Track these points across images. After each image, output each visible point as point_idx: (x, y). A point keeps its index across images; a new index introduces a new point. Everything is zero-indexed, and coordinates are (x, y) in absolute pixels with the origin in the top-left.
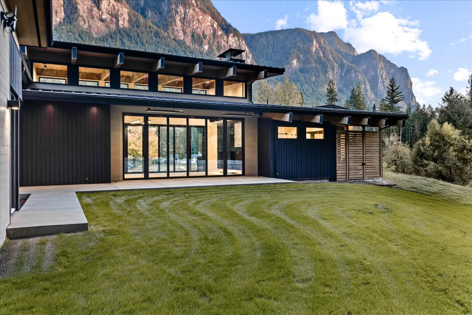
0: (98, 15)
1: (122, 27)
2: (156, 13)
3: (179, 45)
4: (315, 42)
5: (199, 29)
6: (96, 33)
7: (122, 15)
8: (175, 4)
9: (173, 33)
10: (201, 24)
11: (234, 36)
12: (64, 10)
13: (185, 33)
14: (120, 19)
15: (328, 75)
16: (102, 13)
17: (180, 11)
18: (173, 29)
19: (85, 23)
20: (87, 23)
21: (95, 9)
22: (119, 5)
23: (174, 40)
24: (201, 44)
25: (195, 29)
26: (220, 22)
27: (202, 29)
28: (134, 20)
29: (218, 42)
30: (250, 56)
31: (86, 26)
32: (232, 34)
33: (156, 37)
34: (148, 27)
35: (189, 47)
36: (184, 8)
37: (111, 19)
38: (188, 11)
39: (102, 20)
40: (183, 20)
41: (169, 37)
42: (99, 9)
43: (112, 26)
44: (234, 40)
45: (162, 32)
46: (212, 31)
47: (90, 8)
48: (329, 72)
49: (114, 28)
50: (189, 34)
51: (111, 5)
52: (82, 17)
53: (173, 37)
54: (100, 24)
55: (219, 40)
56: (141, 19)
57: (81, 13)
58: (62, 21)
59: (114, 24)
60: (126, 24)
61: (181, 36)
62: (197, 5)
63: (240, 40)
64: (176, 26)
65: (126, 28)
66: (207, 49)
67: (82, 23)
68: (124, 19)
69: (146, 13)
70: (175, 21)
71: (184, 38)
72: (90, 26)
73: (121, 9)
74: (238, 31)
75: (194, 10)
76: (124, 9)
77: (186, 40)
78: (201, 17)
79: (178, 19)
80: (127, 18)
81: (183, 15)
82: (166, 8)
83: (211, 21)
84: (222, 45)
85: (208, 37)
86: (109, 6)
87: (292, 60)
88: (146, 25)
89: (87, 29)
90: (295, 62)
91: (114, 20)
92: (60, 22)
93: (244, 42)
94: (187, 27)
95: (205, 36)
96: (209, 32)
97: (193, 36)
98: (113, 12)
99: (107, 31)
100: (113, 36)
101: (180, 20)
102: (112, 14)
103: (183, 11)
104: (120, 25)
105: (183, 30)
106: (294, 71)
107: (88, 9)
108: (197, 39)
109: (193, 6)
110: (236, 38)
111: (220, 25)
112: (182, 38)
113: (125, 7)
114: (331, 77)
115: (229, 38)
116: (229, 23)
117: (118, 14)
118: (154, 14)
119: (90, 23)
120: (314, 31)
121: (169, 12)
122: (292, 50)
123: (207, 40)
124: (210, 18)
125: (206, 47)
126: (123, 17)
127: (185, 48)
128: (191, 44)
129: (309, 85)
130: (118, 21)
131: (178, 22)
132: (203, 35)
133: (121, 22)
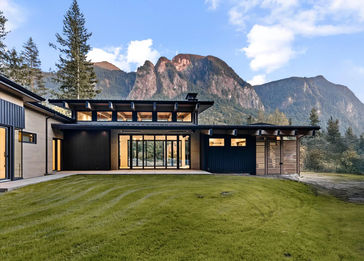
0: (172, 87)
1: (184, 91)
2: (202, 82)
3: (214, 97)
4: (305, 84)
5: (226, 87)
6: (171, 96)
7: (184, 85)
8: (212, 74)
9: (211, 91)
10: (227, 84)
11: (247, 88)
12: (157, 87)
13: (217, 90)
14: (183, 87)
15: (316, 105)
16: (174, 86)
17: (215, 78)
18: (211, 89)
19: (166, 92)
20: (167, 92)
21: (171, 84)
22: (182, 80)
23: (212, 94)
24: (227, 96)
25: (223, 87)
26: (239, 81)
27: (228, 86)
28: (190, 87)
29: (237, 93)
30: (258, 98)
31: (166, 94)
32: (246, 87)
33: (201, 95)
34: (197, 89)
35: (220, 98)
36: (217, 76)
37: (179, 88)
38: (219, 77)
39: (174, 89)
40: (217, 83)
41: (209, 93)
42: (173, 84)
43: (179, 92)
44: (247, 90)
45: (205, 91)
46: (234, 87)
47: (168, 84)
48: (317, 103)
49: (180, 92)
50: (220, 90)
51: (178, 81)
52: (165, 89)
53: (211, 93)
54: (173, 91)
55: (238, 91)
56: (194, 86)
57: (164, 87)
58: (156, 92)
59: (180, 91)
60: (186, 90)
61: (215, 92)
62: (224, 73)
63: (252, 90)
64: (213, 87)
65: (186, 92)
66: (230, 98)
67: (164, 92)
68: (185, 87)
69: (196, 82)
70: (212, 84)
71: (217, 93)
72: (168, 93)
73: (183, 82)
74: (250, 85)
75: (223, 76)
76: (185, 82)
77: (218, 94)
78: (227, 80)
79: (214, 82)
80: (186, 86)
81: (217, 80)
82: (207, 78)
83: (233, 81)
84: (240, 94)
85: (231, 91)
86: (177, 81)
87: (288, 97)
88: (196, 89)
89: (167, 95)
90: (290, 99)
91: (180, 88)
92: (155, 93)
93: (254, 91)
94: (219, 87)
95: (229, 91)
96: (231, 88)
97: (222, 91)
98: (180, 84)
99: (176, 94)
100: (179, 96)
101: (215, 83)
102: (179, 85)
103: (216, 78)
104: (183, 90)
105: (216, 89)
106: (289, 104)
107: (167, 84)
108: (225, 92)
109: (222, 74)
110: (249, 89)
111: (239, 82)
112: (216, 93)
113: (186, 81)
114: (318, 106)
115: (244, 90)
116: (244, 80)
117: (182, 85)
118: (200, 82)
119: (169, 92)
120: (305, 77)
121: (209, 80)
122: (288, 92)
123: (230, 92)
124: (232, 80)
125: (230, 97)
126: (184, 86)
127: (218, 98)
128: (221, 96)
129: (301, 113)
130: (182, 89)
131: (214, 84)
132: (228, 90)
133: (183, 89)
